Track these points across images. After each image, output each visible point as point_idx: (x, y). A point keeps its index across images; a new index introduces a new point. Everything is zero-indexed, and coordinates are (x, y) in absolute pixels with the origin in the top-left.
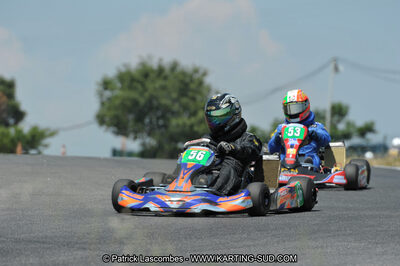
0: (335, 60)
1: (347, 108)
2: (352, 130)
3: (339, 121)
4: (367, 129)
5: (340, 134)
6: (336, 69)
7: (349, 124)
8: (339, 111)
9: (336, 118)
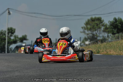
0: (9, 9)
1: (15, 30)
2: (17, 39)
3: (11, 36)
4: (24, 39)
5: (12, 40)
6: (9, 13)
7: (15, 37)
8: (11, 31)
9: (10, 34)
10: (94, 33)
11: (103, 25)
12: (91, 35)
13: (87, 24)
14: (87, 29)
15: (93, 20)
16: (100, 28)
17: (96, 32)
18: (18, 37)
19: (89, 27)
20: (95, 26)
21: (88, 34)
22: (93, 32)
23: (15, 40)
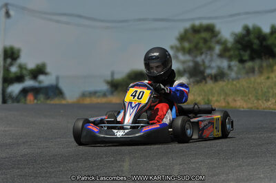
0: (6, 5)
1: (19, 51)
2: (24, 72)
3: (11, 64)
4: (39, 71)
5: (12, 75)
6: (8, 15)
7: (21, 67)
8: (11, 55)
9: (9, 61)
10: (199, 59)
11: (218, 42)
12: (191, 64)
13: (182, 38)
14: (183, 50)
15: (196, 30)
16: (211, 49)
17: (203, 57)
18: (26, 69)
19: (186, 45)
20: (201, 45)
21: (184, 62)
22: (196, 57)
23: (19, 74)
